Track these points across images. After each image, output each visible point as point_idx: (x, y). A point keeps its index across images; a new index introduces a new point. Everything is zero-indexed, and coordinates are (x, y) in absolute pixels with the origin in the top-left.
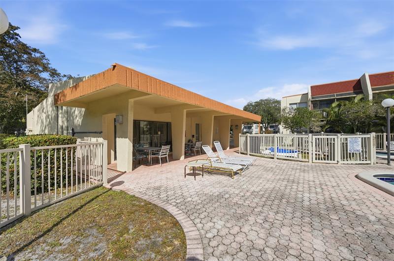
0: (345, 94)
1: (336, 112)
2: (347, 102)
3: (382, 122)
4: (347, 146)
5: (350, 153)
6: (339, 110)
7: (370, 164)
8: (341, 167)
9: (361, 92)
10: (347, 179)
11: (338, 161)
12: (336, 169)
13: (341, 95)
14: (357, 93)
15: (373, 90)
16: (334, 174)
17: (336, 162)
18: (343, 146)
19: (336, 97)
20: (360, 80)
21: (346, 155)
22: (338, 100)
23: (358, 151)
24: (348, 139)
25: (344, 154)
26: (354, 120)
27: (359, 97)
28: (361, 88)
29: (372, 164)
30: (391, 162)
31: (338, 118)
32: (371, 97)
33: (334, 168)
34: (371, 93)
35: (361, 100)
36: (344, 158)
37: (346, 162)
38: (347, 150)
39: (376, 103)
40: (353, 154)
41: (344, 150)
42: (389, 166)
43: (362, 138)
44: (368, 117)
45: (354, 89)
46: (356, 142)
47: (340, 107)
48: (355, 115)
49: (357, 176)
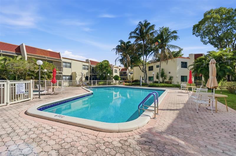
0: (10, 53)
1: (2, 64)
2: (11, 59)
3: (32, 73)
4: (15, 90)
5: (17, 95)
6: (5, 63)
7: (30, 100)
8: (11, 107)
9: (21, 54)
10: (20, 119)
11: (7, 103)
12: (7, 111)
13: (6, 52)
14: (18, 54)
15: (28, 55)
16: (6, 118)
17: (5, 104)
18: (12, 90)
19: (2, 53)
20: (19, 46)
21: (14, 96)
22: (3, 55)
23: (23, 92)
24: (16, 85)
25: (12, 96)
26: (16, 71)
27: (20, 57)
28: (20, 52)
29: (31, 99)
30: (41, 96)
31: (4, 69)
32: (26, 59)
33: (4, 111)
34: (26, 56)
35: (21, 59)
36: (12, 99)
37: (14, 102)
38: (15, 93)
39: (29, 62)
40: (19, 95)
41: (12, 93)
42: (40, 99)
43: (25, 83)
44: (25, 70)
45: (16, 52)
46: (22, 86)
47: (6, 61)
48: (17, 68)
49: (26, 113)
